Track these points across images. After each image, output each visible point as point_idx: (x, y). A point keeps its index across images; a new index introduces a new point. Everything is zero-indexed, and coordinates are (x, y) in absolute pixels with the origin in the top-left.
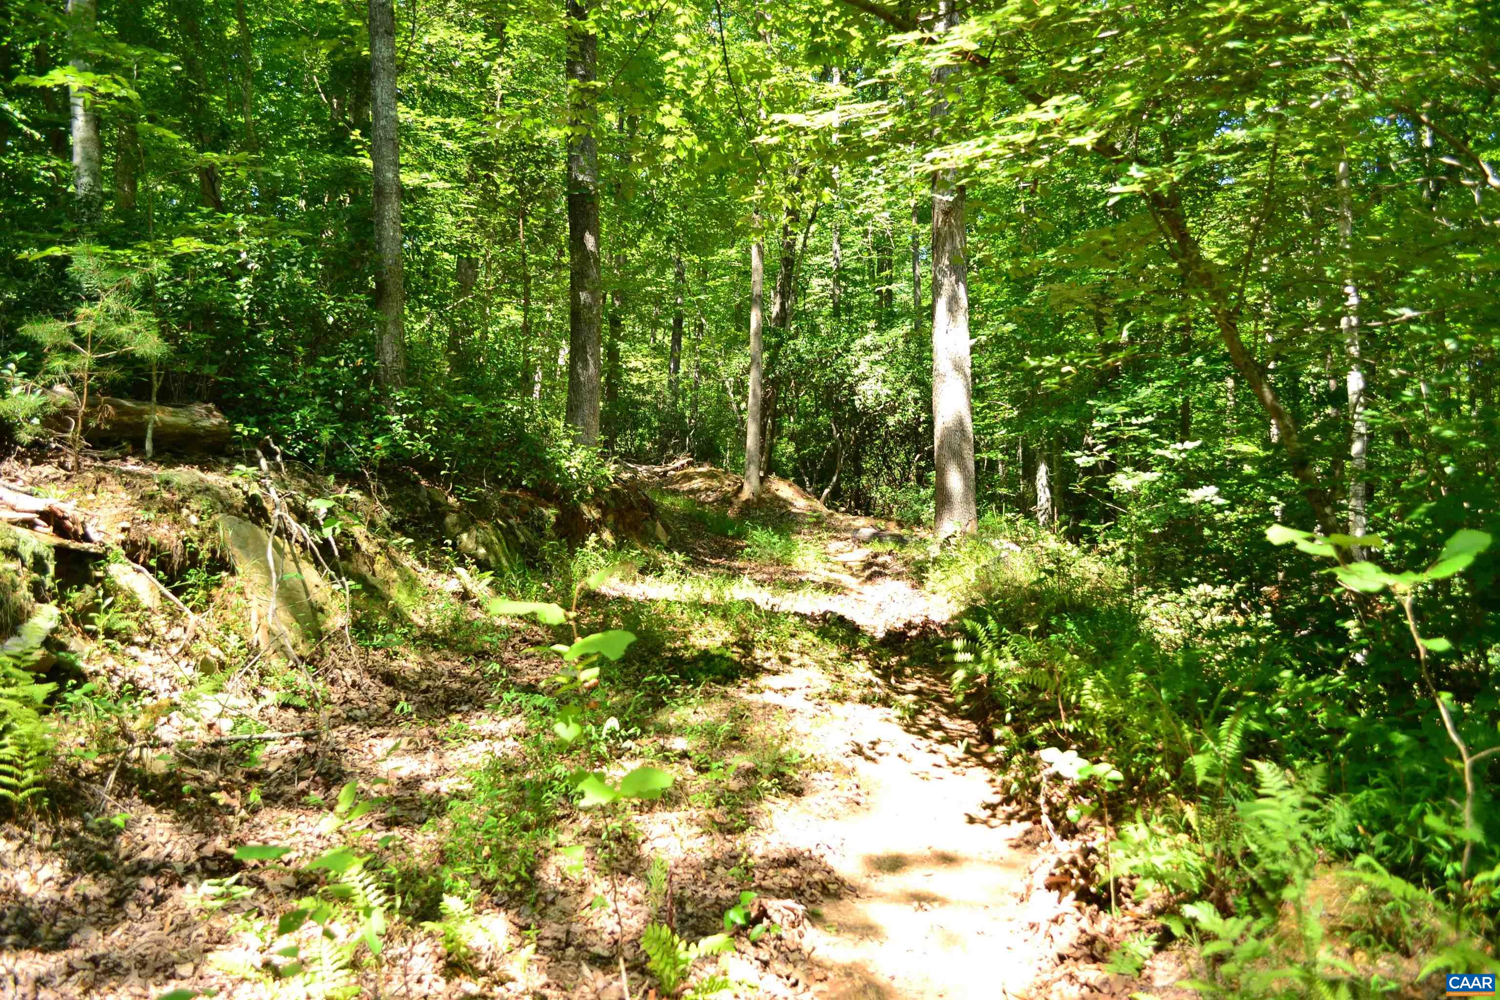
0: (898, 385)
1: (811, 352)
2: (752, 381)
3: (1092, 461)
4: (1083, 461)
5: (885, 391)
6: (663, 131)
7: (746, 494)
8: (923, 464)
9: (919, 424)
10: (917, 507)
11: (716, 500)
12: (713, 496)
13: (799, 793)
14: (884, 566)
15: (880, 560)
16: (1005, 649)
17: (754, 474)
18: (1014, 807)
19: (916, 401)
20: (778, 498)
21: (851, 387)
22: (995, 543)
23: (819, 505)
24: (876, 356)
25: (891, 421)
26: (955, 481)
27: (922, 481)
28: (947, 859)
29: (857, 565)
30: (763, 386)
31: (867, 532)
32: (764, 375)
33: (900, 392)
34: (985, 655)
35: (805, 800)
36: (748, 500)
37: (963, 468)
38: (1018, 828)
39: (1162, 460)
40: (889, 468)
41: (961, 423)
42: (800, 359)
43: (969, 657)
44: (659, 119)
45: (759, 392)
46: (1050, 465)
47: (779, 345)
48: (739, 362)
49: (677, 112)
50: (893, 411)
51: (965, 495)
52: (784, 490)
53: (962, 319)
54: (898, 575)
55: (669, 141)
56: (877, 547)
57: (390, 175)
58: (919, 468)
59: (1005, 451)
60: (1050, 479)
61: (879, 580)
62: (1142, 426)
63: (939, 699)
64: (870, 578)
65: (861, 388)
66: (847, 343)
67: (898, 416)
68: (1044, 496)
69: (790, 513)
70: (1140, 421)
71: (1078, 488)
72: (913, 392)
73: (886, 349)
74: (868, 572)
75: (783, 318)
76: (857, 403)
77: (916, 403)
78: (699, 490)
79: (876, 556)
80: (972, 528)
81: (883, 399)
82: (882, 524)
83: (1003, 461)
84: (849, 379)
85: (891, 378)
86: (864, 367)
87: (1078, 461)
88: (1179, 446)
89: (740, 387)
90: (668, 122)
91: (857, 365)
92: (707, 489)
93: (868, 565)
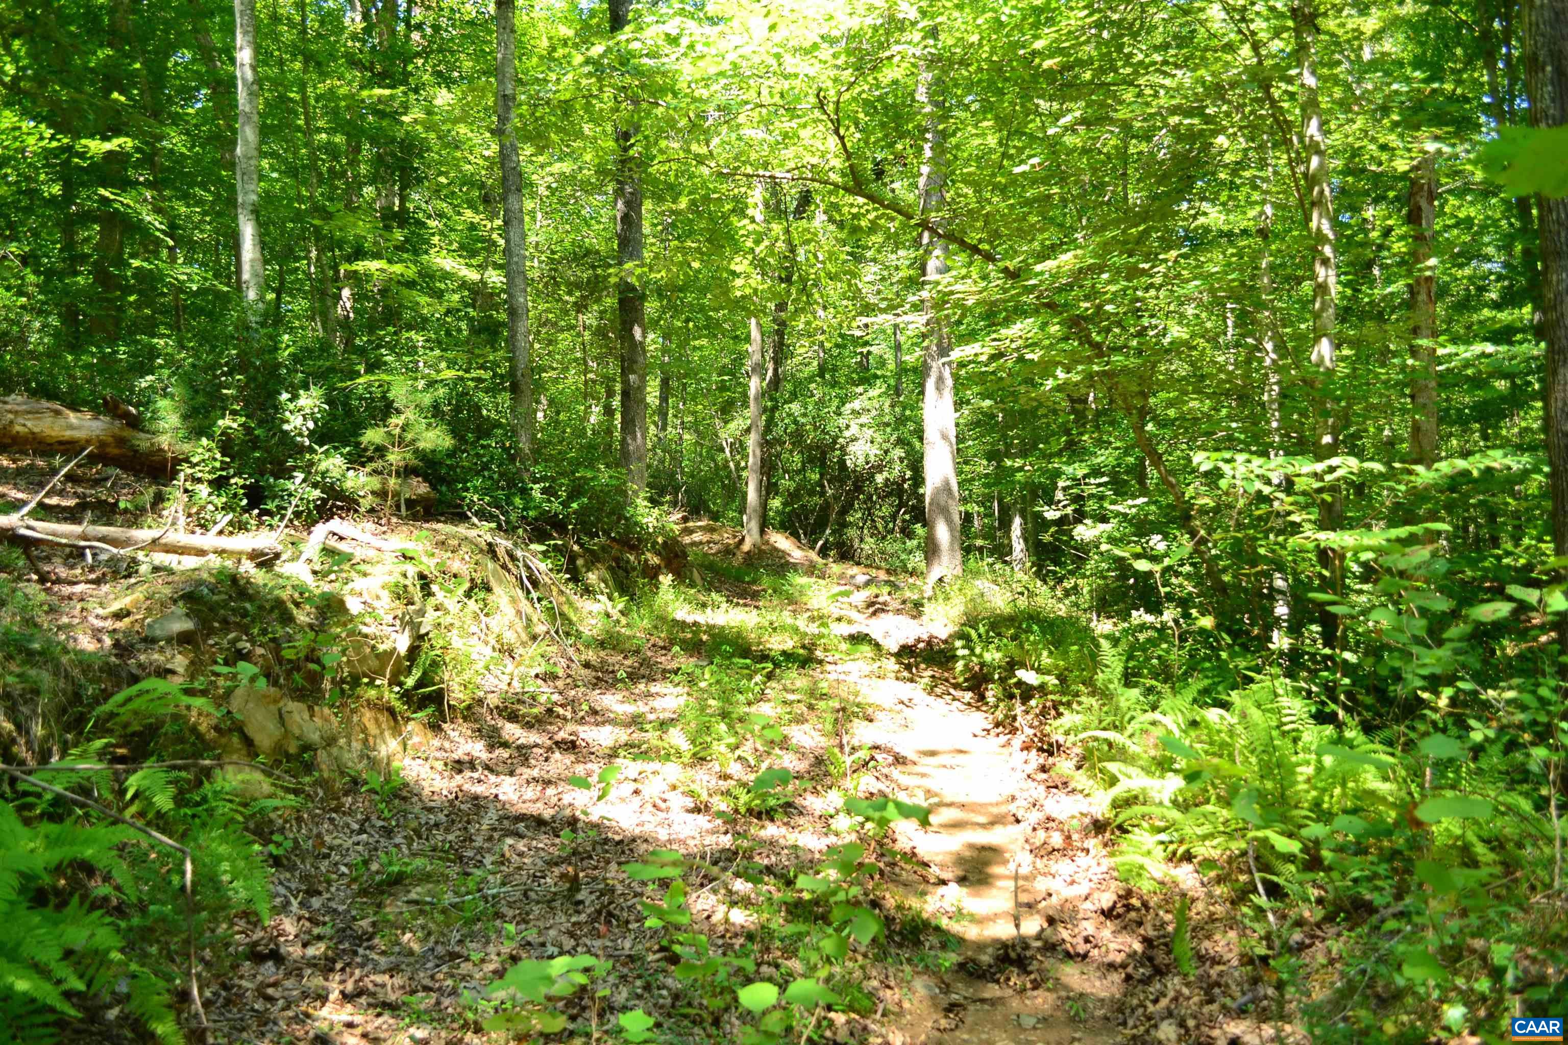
0: (885, 446)
1: (804, 415)
2: (752, 441)
3: (1058, 515)
4: (1051, 514)
5: (874, 451)
6: (734, 274)
7: (746, 547)
8: (907, 517)
9: (904, 481)
10: (903, 556)
11: (719, 552)
12: (715, 548)
13: (871, 721)
14: (885, 604)
15: (881, 599)
16: (992, 646)
17: (754, 526)
18: (1001, 729)
19: (901, 460)
20: (776, 549)
21: (842, 448)
22: (977, 582)
23: (813, 555)
24: (864, 419)
25: (880, 479)
26: (942, 532)
27: (908, 533)
28: (961, 752)
29: (861, 605)
30: (761, 446)
31: (861, 579)
32: (764, 436)
33: (886, 452)
34: (978, 651)
35: (874, 724)
36: (748, 553)
37: (949, 521)
38: (1003, 739)
39: (1117, 514)
40: (873, 521)
41: (947, 483)
42: (795, 422)
43: (966, 652)
44: (733, 267)
45: (758, 453)
46: (1023, 517)
47: (775, 408)
48: (737, 425)
49: (746, 262)
50: (880, 468)
51: (952, 544)
52: (781, 541)
53: (948, 397)
54: (898, 612)
55: (739, 282)
56: (872, 590)
57: (522, 300)
58: (904, 521)
59: (982, 504)
60: (1024, 531)
61: (883, 615)
62: (1099, 485)
63: (947, 680)
64: (874, 613)
65: (851, 448)
66: (838, 408)
67: (885, 474)
68: (1018, 546)
69: (788, 563)
70: (1098, 481)
71: (1046, 538)
72: (898, 452)
73: (874, 413)
74: (871, 610)
75: (776, 382)
76: (848, 463)
77: (902, 461)
78: (701, 543)
79: (877, 596)
80: (959, 571)
81: (872, 459)
82: (874, 572)
83: (979, 514)
84: (841, 440)
85: (879, 439)
86: (854, 430)
87: (1046, 515)
88: (1130, 502)
89: (739, 447)
90: (738, 269)
91: (848, 427)
92: (709, 542)
93: (871, 604)
